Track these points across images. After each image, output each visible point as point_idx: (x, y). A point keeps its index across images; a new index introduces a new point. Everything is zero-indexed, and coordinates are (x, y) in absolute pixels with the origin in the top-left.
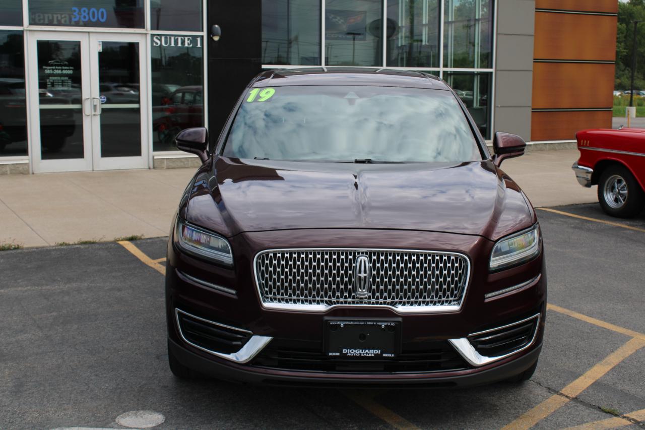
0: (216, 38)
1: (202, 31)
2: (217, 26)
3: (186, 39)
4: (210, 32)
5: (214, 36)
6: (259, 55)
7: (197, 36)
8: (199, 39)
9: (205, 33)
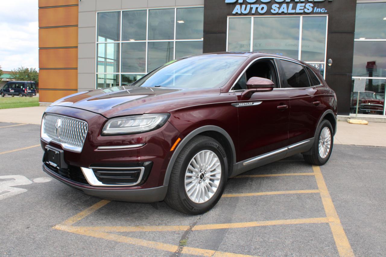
0: (330, 65)
1: (324, 61)
2: (330, 59)
3: (316, 65)
4: (327, 62)
5: (329, 63)
6: (351, 72)
7: (322, 64)
8: (322, 65)
9: (325, 63)
